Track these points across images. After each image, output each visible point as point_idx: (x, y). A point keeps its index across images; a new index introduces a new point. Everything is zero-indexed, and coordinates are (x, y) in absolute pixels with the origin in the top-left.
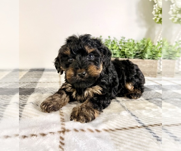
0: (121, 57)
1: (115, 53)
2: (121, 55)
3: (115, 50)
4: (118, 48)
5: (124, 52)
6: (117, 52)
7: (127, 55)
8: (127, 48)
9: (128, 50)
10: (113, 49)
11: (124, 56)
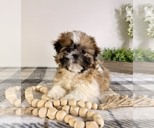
0: (127, 62)
1: (122, 58)
2: (126, 60)
3: (122, 57)
4: (124, 55)
5: (129, 58)
6: (123, 58)
7: (131, 60)
8: (130, 55)
9: (131, 57)
10: (121, 56)
11: (129, 61)
